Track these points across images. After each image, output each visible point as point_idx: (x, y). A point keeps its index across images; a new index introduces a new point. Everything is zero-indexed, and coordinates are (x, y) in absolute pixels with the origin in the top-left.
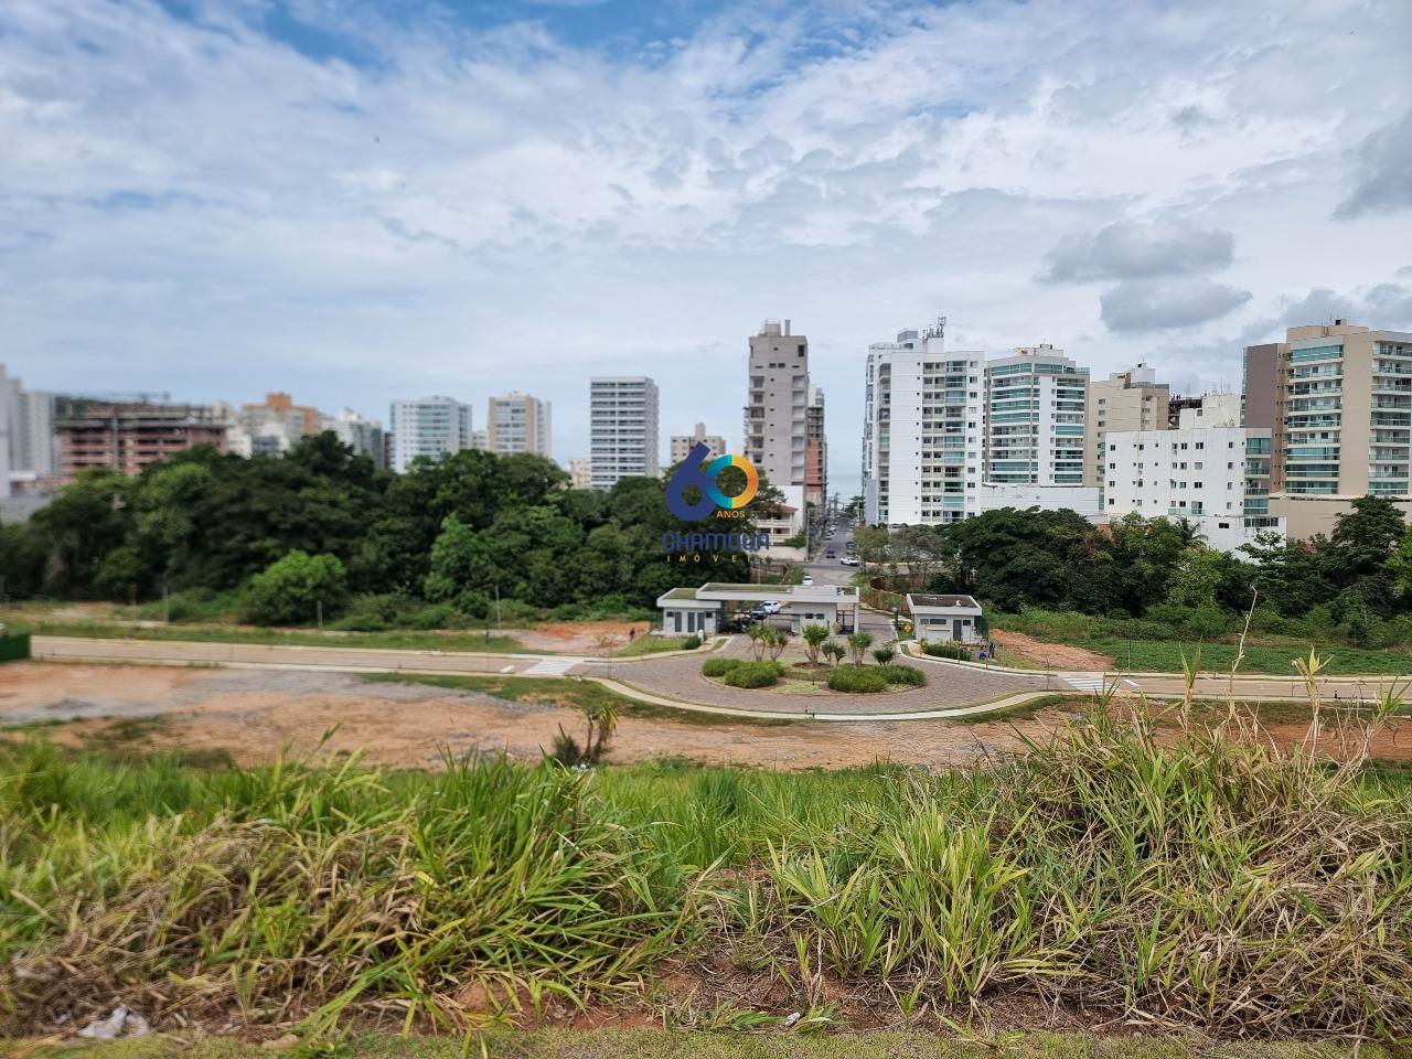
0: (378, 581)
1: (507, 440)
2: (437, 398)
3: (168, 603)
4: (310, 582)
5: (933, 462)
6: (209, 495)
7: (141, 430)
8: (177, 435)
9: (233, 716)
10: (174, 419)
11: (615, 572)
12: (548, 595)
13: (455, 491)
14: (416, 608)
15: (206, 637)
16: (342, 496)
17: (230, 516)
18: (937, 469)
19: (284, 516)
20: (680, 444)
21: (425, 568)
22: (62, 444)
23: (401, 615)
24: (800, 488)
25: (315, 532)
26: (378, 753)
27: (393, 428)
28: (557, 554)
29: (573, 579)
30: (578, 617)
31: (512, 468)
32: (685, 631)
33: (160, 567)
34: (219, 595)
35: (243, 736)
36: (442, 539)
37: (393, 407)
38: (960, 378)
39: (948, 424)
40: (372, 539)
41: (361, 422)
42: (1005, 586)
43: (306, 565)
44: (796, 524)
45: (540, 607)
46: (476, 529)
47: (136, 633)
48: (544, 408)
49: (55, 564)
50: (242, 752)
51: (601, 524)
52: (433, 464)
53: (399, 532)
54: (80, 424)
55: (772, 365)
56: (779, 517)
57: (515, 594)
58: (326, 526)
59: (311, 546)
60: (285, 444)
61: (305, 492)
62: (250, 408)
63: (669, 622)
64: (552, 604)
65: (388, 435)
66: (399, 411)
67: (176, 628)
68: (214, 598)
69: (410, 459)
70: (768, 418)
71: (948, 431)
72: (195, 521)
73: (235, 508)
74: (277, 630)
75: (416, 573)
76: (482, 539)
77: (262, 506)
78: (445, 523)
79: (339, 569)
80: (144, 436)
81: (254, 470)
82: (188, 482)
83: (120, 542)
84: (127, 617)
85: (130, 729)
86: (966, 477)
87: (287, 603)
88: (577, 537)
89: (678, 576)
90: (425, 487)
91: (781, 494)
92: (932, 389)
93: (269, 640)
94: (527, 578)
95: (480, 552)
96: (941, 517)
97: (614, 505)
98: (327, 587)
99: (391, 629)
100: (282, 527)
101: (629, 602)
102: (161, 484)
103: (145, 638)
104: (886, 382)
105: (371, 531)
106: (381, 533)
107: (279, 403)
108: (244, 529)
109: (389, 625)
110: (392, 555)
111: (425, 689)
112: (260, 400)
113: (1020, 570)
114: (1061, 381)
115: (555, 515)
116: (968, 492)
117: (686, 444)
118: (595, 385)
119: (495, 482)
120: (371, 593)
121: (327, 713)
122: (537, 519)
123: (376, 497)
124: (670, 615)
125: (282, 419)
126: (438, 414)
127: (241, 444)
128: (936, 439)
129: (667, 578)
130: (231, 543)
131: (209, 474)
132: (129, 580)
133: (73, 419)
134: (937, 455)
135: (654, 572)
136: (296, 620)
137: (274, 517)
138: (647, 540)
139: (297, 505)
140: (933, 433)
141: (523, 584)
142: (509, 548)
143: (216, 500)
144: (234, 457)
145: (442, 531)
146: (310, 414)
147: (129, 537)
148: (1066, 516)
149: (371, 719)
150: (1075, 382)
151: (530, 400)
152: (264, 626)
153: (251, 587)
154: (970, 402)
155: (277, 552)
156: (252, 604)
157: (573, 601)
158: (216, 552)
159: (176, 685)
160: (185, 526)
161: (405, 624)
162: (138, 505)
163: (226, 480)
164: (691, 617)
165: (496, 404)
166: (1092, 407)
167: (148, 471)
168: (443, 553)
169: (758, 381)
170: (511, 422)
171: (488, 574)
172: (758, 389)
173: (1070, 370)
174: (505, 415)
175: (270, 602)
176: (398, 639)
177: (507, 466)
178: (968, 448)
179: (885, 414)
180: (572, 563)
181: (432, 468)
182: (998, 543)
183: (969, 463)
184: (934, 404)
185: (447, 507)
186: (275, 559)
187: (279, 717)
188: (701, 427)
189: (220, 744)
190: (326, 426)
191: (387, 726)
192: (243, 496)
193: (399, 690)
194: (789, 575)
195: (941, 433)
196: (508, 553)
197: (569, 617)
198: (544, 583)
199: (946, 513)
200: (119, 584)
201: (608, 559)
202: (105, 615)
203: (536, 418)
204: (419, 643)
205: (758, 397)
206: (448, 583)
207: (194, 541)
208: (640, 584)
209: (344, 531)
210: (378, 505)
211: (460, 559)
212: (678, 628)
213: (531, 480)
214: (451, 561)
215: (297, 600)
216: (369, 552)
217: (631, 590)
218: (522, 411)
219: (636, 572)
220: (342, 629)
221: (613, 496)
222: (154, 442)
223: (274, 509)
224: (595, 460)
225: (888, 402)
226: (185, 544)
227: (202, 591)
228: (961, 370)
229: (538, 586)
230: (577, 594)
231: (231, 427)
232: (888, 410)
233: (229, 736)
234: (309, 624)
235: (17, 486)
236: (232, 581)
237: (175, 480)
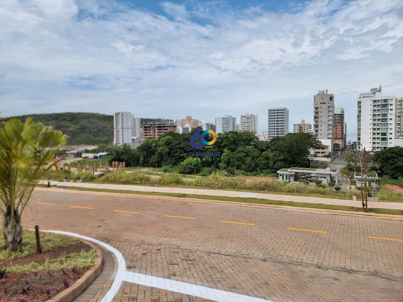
0: (208, 164)
1: (245, 126)
2: (227, 116)
3: (164, 168)
4: (193, 164)
5: (376, 131)
6: (172, 143)
7: (158, 127)
8: (166, 128)
10: (165, 124)
11: (268, 164)
12: (250, 169)
13: (227, 142)
17: (176, 148)
18: (378, 134)
19: (188, 148)
20: (296, 126)
21: (220, 161)
22: (142, 130)
24: (330, 140)
27: (216, 124)
28: (253, 158)
29: (257, 165)
30: (258, 175)
32: (285, 180)
33: (162, 160)
34: (174, 166)
36: (224, 154)
37: (216, 119)
38: (387, 104)
39: (382, 119)
41: (208, 123)
42: (394, 171)
43: (192, 160)
44: (330, 150)
45: (248, 172)
46: (232, 152)
48: (256, 117)
49: (142, 159)
51: (265, 151)
52: (222, 135)
54: (146, 126)
55: (321, 103)
56: (322, 149)
57: (242, 168)
58: (197, 151)
60: (190, 129)
62: (182, 120)
63: (281, 177)
64: (251, 171)
65: (215, 126)
68: (173, 167)
69: (218, 133)
70: (320, 119)
71: (382, 121)
72: (169, 149)
73: (177, 146)
74: (186, 175)
75: (218, 162)
76: (234, 154)
77: (183, 146)
78: (224, 150)
79: (200, 161)
80: (159, 128)
81: (181, 137)
82: (168, 140)
83: (154, 154)
84: (155, 171)
86: (389, 136)
87: (188, 169)
88: (259, 154)
89: (286, 165)
92: (376, 108)
93: (184, 177)
94: (245, 164)
95: (233, 158)
96: (380, 149)
97: (270, 145)
98: (197, 165)
100: (187, 151)
101: (272, 172)
102: (163, 140)
104: (360, 107)
107: (189, 119)
108: (179, 151)
112: (185, 118)
113: (399, 166)
115: (253, 148)
116: (389, 141)
117: (299, 126)
118: (269, 111)
119: (237, 140)
120: (207, 167)
122: (248, 149)
124: (281, 175)
125: (189, 123)
126: (227, 120)
127: (180, 130)
128: (378, 124)
129: (283, 166)
130: (176, 154)
131: (172, 138)
132: (156, 163)
133: (144, 125)
134: (378, 129)
135: (279, 164)
136: (190, 173)
137: (186, 148)
138: (278, 155)
140: (376, 122)
141: (244, 166)
142: (241, 156)
143: (174, 144)
144: (178, 134)
145: (224, 152)
146: (196, 121)
147: (156, 153)
151: (252, 115)
152: (183, 174)
153: (181, 165)
154: (391, 112)
155: (186, 157)
156: (181, 169)
157: (257, 171)
158: (173, 156)
160: (167, 150)
162: (158, 145)
163: (176, 140)
164: (287, 176)
165: (243, 117)
167: (161, 137)
168: (224, 157)
169: (316, 108)
170: (246, 122)
171: (235, 163)
172: (317, 111)
174: (245, 120)
175: (184, 168)
177: (241, 135)
178: (390, 126)
179: (359, 116)
180: (257, 161)
181: (222, 136)
183: (390, 131)
184: (377, 113)
185: (225, 146)
186: (186, 158)
188: (303, 121)
190: (199, 125)
192: (179, 143)
195: (380, 122)
196: (240, 158)
197: (255, 175)
198: (249, 166)
199: (381, 148)
200: (154, 163)
201: (266, 160)
203: (253, 120)
205: (317, 113)
206: (225, 165)
207: (169, 154)
208: (275, 167)
211: (228, 159)
212: (283, 179)
213: (247, 139)
214: (226, 160)
215: (190, 168)
217: (273, 168)
218: (250, 119)
219: (274, 164)
220: (200, 176)
221: (270, 142)
222: (161, 130)
223: (185, 147)
224: (269, 132)
225: (360, 113)
226: (167, 154)
227: (171, 165)
228: (387, 102)
229: (248, 166)
230: (258, 169)
231: (178, 126)
232: (360, 115)
234: (193, 174)
235: (133, 140)
236: (177, 163)
237: (165, 140)
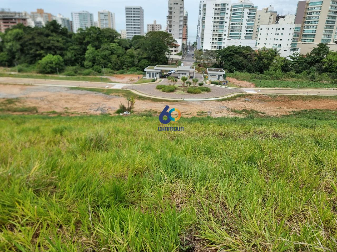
0: (72, 63)
1: (104, 24)
2: (83, 11)
3: (17, 68)
4: (54, 63)
5: (215, 33)
6: (24, 38)
7: (4, 19)
8: (14, 20)
9: (37, 98)
10: (12, 16)
11: (133, 62)
12: (116, 67)
13: (90, 38)
14: (83, 70)
15: (28, 77)
16: (60, 39)
17: (30, 44)
18: (216, 35)
19: (45, 44)
20: (150, 26)
21: (84, 59)
23: (79, 72)
24: (181, 39)
25: (54, 49)
26: (75, 108)
27: (72, 20)
28: (118, 56)
29: (123, 63)
30: (124, 73)
31: (105, 32)
32: (151, 77)
33: (14, 58)
34: (31, 66)
35: (40, 103)
36: (88, 51)
37: (72, 14)
38: (224, 9)
39: (220, 22)
40: (69, 51)
41: (64, 18)
42: (231, 66)
43: (53, 58)
44: (179, 49)
45: (115, 70)
46: (96, 49)
47: (10, 75)
48: (113, 15)
50: (40, 107)
51: (129, 48)
52: (84, 30)
53: (76, 49)
55: (174, 4)
56: (175, 47)
57: (108, 67)
58: (56, 47)
59: (53, 53)
60: (44, 24)
61: (50, 38)
62: (33, 13)
63: (148, 75)
64: (118, 70)
65: (71, 22)
66: (74, 15)
67: (21, 74)
68: (29, 66)
69: (77, 29)
70: (173, 19)
71: (220, 24)
72: (21, 45)
73: (31, 42)
74: (47, 75)
75: (82, 61)
76: (98, 52)
77: (39, 42)
78: (88, 47)
79: (61, 59)
80: (5, 21)
81: (35, 31)
82: (17, 34)
83: (2, 51)
84: (7, 71)
85: (10, 101)
86: (223, 37)
87: (49, 68)
88: (123, 52)
89: (150, 63)
90: (82, 37)
91: (176, 41)
92: (217, 12)
93: (45, 78)
94: (111, 63)
95: (98, 55)
96: (216, 48)
97: (133, 43)
98: (59, 64)
99: (77, 75)
100: (45, 47)
101: (137, 70)
102: (10, 35)
103: (12, 77)
104: (205, 9)
105: (69, 49)
106: (72, 50)
107: (41, 12)
108: (34, 48)
109: (76, 74)
110: (75, 56)
111: (86, 92)
112: (35, 11)
113: (235, 62)
114: (250, 10)
115: (117, 46)
116: (223, 41)
117: (151, 26)
118: (127, 8)
119: (101, 36)
120: (70, 66)
121: (61, 98)
122: (113, 47)
123: (69, 39)
124: (148, 73)
125: (42, 16)
126: (84, 16)
127: (31, 23)
128: (217, 26)
129: (147, 63)
130: (31, 52)
131: (23, 32)
132: (6, 61)
134: (217, 31)
135: (144, 62)
136: (52, 72)
137: (42, 45)
138: (141, 53)
139: (48, 41)
140: (216, 24)
141: (110, 64)
142: (106, 54)
143: (26, 39)
144: (29, 27)
145: (88, 50)
146: (49, 15)
147: (4, 49)
148: (248, 48)
149: (73, 99)
150: (254, 10)
151: (109, 13)
152: (44, 74)
153: (39, 64)
154: (226, 16)
155: (45, 54)
156: (39, 68)
157: (123, 69)
158: (28, 54)
159: (21, 89)
160: (19, 47)
161: (80, 74)
162: (5, 41)
163: (28, 34)
164: (153, 74)
165: (100, 13)
166: (257, 17)
167: (7, 30)
168: (88, 55)
169: (171, 8)
170: (104, 19)
171: (100, 61)
172: (171, 11)
173: (253, 7)
174: (102, 17)
175: (44, 68)
176: (79, 78)
177: (103, 32)
178: (225, 29)
179: (204, 19)
180: (122, 59)
181: (83, 32)
182: (231, 55)
183: (224, 33)
184: (217, 16)
185: (88, 43)
186: (44, 56)
187: (49, 98)
188: (155, 22)
189: (34, 105)
190: (54, 19)
191: (77, 101)
192: (33, 38)
193: (80, 92)
194: (178, 63)
195: (218, 24)
196: (105, 56)
197: (122, 73)
198: (115, 64)
199: (217, 47)
200: (3, 62)
201: (131, 58)
202: (2, 70)
203: (111, 18)
204: (84, 79)
205: (170, 13)
206: (90, 64)
207: (22, 50)
208: (140, 65)
209: (61, 49)
210: (70, 42)
211: (93, 57)
212: (150, 77)
213: (110, 36)
214: (91, 58)
215: (51, 67)
216: (69, 55)
217: (138, 66)
218: (107, 16)
219: (139, 62)
220: (64, 75)
221: (132, 41)
222: (8, 23)
223: (42, 42)
224: (127, 30)
225: (205, 15)
226: (19, 51)
227: (26, 64)
228: (225, 6)
229: (114, 65)
230: (124, 67)
231: (28, 18)
232: (205, 18)
233: (36, 103)
234: (55, 73)
236: (33, 62)
237: (13, 34)
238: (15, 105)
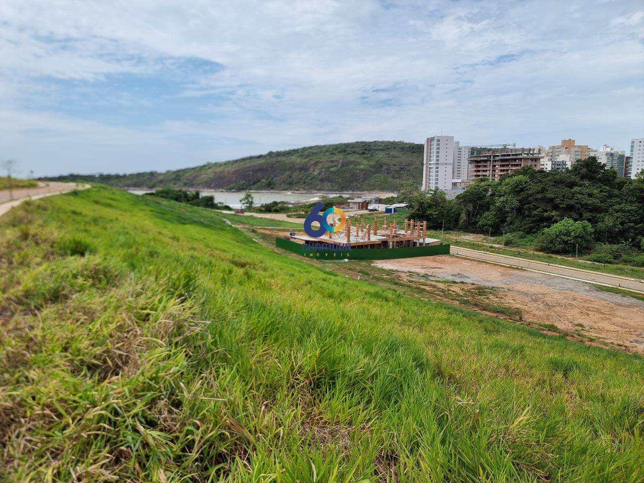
0: (612, 237)
3: (504, 238)
4: (573, 234)
6: (527, 190)
7: (502, 161)
8: (517, 162)
9: (526, 294)
10: (516, 155)
14: (635, 254)
15: (519, 255)
16: (596, 191)
17: (536, 199)
19: (562, 200)
22: (472, 168)
23: (624, 257)
25: (579, 209)
26: (600, 330)
27: (632, 154)
33: (503, 221)
34: (528, 236)
35: (529, 305)
37: (633, 142)
40: (611, 214)
41: (613, 152)
43: (572, 225)
47: (492, 250)
49: (463, 217)
50: (528, 312)
53: (629, 211)
54: (479, 159)
58: (585, 206)
59: (576, 216)
60: (569, 165)
61: (576, 189)
62: (554, 147)
65: (628, 158)
66: (636, 145)
67: (507, 248)
68: (525, 237)
69: (640, 171)
72: (520, 201)
73: (539, 196)
74: (553, 256)
75: (637, 235)
77: (552, 196)
79: (590, 228)
80: (503, 164)
81: (549, 178)
82: (519, 183)
83: (488, 209)
84: (488, 242)
85: (481, 291)
87: (560, 244)
93: (549, 260)
98: (583, 238)
99: (617, 263)
100: (561, 206)
102: (507, 184)
103: (493, 252)
105: (611, 210)
106: (617, 211)
107: (568, 144)
108: (542, 206)
109: (617, 261)
110: (622, 224)
111: (634, 300)
120: (607, 243)
121: (573, 302)
123: (616, 192)
125: (569, 153)
127: (547, 165)
130: (535, 212)
131: (528, 180)
132: (490, 226)
133: (476, 157)
136: (564, 252)
137: (557, 201)
139: (570, 195)
143: (530, 192)
144: (542, 171)
146: (584, 149)
147: (492, 207)
149: (598, 311)
152: (547, 253)
153: (543, 234)
155: (558, 218)
156: (543, 242)
158: (528, 216)
159: (503, 275)
160: (516, 203)
161: (626, 262)
162: (497, 194)
163: (536, 183)
167: (503, 178)
175: (551, 242)
176: (622, 269)
186: (556, 222)
187: (548, 299)
189: (518, 306)
190: (592, 154)
191: (607, 316)
192: (544, 190)
193: (618, 298)
200: (486, 227)
204: (633, 274)
207: (519, 210)
209: (595, 209)
210: (617, 196)
215: (565, 242)
216: (608, 221)
220: (588, 260)
222: (507, 165)
223: (557, 197)
226: (515, 211)
227: (521, 233)
231: (543, 157)
233: (523, 303)
234: (570, 255)
235: (455, 184)
236: (535, 230)
237: (512, 183)
238: (488, 298)
